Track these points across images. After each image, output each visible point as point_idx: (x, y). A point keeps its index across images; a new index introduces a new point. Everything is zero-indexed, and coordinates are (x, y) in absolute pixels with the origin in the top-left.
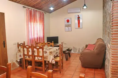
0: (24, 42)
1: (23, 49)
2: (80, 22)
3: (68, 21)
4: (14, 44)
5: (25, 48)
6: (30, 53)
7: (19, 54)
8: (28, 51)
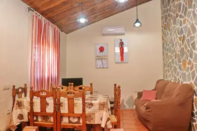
0: (25, 85)
1: (31, 99)
2: (124, 51)
3: (102, 49)
4: (4, 90)
5: (35, 97)
6: (50, 109)
7: (17, 112)
8: (44, 105)
